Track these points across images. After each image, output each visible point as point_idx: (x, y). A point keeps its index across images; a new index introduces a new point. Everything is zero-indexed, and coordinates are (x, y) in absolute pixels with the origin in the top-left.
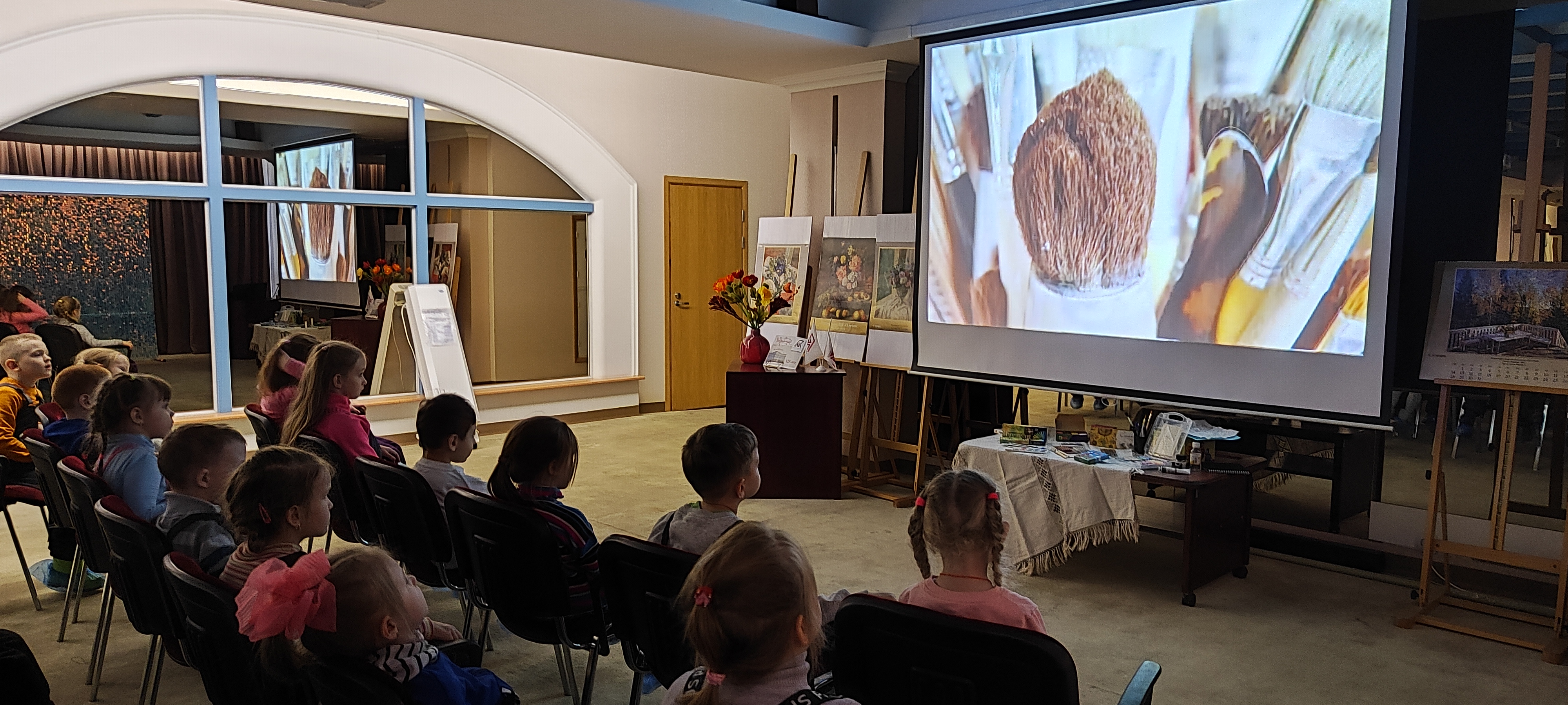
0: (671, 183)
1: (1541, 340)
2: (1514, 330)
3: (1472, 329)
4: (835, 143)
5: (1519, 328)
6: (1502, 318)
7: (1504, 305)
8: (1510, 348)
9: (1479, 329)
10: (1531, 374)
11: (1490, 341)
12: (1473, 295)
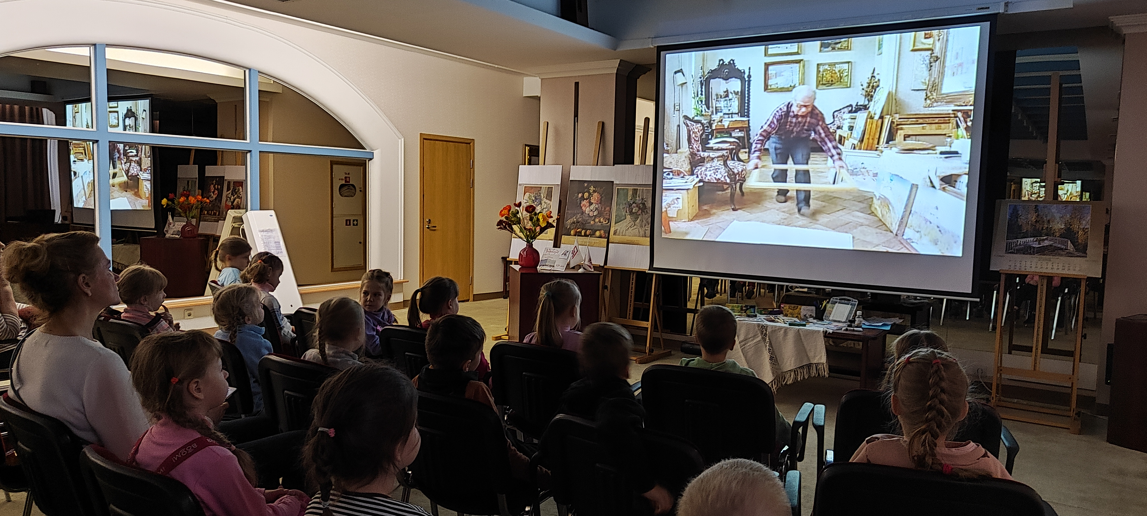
0: (425, 139)
1: (1059, 246)
2: (1044, 240)
3: (1019, 240)
4: (576, 115)
5: (1046, 239)
6: (1037, 233)
7: (1038, 225)
8: (1042, 251)
9: (1024, 240)
10: (1055, 267)
11: (1030, 247)
12: (1019, 220)
